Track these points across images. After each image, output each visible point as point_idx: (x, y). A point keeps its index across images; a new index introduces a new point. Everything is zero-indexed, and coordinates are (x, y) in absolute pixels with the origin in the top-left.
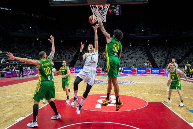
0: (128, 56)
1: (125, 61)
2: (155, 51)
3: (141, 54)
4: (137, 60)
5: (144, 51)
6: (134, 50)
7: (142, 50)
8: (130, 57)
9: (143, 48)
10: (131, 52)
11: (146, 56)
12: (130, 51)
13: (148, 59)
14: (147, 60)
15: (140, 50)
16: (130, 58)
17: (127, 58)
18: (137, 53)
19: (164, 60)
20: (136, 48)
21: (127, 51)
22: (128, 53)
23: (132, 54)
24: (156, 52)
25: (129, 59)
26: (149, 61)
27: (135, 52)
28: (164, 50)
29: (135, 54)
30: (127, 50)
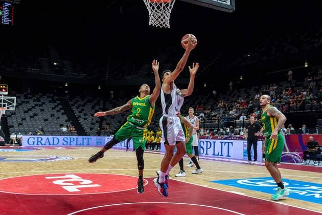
0: (25, 112)
1: (20, 121)
2: (80, 105)
3: (53, 109)
4: (46, 120)
5: (58, 104)
6: (38, 100)
7: (53, 101)
8: (31, 113)
9: (56, 97)
10: (32, 103)
11: (63, 114)
12: (28, 102)
13: (67, 119)
14: (66, 121)
15: (50, 102)
16: (31, 117)
17: (23, 116)
18: (44, 107)
19: (97, 122)
20: (41, 96)
21: (23, 102)
22: (26, 107)
23: (33, 107)
24: (81, 108)
25: (28, 118)
26: (69, 124)
27: (40, 105)
28: (95, 104)
29: (41, 108)
30: (23, 100)
